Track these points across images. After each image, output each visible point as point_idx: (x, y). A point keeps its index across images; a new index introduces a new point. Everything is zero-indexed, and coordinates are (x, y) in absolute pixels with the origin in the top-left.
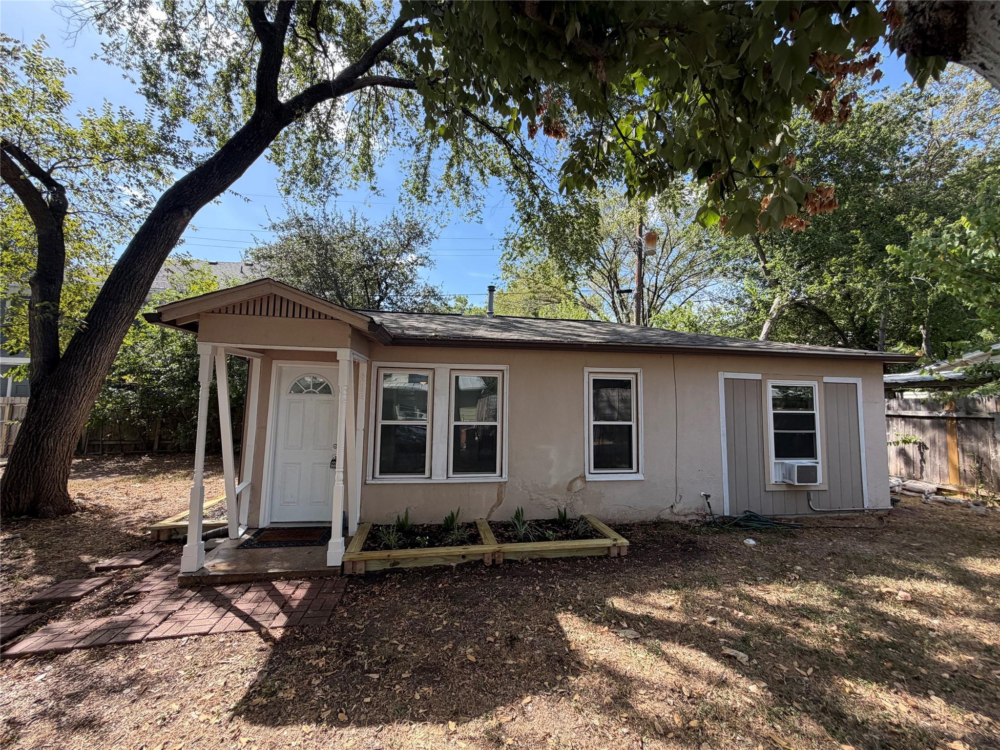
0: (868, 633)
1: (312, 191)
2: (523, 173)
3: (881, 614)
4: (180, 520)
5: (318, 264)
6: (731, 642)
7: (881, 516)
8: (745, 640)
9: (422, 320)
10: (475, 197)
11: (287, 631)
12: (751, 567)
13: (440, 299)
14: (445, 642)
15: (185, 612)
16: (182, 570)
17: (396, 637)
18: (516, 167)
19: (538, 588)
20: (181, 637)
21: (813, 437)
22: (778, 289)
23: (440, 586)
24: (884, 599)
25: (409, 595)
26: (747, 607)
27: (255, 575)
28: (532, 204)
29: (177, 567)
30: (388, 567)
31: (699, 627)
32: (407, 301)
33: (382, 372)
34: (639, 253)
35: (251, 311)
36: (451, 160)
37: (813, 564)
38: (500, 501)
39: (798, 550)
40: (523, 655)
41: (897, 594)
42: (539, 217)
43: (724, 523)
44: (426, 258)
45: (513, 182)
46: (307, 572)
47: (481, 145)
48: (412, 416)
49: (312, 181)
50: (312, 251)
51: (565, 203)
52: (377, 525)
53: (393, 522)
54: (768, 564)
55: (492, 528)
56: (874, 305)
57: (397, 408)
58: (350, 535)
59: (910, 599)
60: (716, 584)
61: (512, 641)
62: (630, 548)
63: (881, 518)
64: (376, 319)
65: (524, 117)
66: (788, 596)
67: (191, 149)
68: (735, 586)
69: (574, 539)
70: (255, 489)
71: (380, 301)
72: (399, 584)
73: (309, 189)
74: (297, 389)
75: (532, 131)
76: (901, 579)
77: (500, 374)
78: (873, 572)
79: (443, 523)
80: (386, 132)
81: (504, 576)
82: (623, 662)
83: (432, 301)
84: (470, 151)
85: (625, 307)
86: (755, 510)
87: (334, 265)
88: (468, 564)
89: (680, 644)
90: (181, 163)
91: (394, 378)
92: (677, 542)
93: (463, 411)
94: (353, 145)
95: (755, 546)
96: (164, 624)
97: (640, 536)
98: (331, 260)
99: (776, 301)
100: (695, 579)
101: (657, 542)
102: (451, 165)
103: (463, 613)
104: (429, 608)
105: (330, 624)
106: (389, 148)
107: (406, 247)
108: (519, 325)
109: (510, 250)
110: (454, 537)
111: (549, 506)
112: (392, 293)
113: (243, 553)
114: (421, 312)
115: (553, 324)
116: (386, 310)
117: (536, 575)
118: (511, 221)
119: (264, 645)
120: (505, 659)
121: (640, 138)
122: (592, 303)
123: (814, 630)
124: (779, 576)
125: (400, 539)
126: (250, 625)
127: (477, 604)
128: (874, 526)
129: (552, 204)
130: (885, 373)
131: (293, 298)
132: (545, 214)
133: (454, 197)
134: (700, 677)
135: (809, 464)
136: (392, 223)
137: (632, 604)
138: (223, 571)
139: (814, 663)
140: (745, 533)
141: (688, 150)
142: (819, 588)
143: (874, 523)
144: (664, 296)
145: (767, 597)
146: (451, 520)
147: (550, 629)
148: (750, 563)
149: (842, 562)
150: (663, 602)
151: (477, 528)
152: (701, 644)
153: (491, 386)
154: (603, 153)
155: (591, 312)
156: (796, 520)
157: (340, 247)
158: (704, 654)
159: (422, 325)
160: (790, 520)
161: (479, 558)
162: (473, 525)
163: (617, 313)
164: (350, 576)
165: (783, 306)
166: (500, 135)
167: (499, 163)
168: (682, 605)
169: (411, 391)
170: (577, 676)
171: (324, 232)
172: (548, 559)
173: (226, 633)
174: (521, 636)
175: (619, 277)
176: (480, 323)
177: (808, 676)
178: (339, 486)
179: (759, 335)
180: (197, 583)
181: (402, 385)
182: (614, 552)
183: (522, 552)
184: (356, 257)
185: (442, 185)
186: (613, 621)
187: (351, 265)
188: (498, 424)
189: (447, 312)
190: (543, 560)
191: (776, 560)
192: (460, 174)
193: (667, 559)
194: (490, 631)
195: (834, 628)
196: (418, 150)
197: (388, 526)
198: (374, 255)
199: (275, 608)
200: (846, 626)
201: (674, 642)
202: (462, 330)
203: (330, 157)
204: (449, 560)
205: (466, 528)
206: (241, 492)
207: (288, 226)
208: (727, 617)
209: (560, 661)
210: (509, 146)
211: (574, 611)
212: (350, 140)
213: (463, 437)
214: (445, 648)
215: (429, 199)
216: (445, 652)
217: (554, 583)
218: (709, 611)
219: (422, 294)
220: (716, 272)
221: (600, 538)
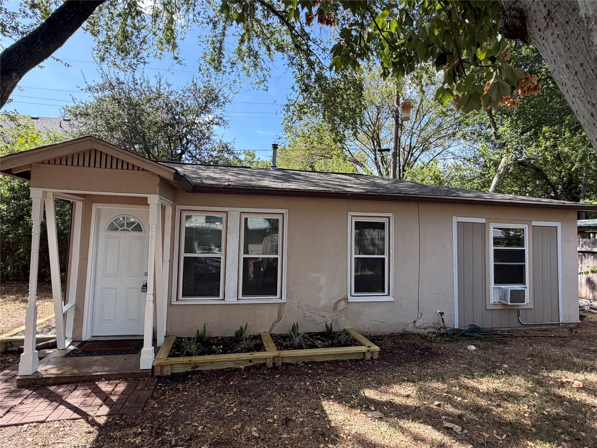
0: (549, 410)
1: (123, 59)
2: (302, 50)
3: (560, 397)
4: (15, 335)
5: (129, 122)
6: (450, 419)
7: (571, 328)
8: (460, 417)
9: (217, 171)
10: (262, 69)
11: (109, 418)
12: (471, 366)
13: (233, 153)
14: (235, 424)
15: (24, 406)
16: (19, 374)
17: (196, 421)
18: (296, 45)
19: (308, 383)
20: (22, 424)
21: (523, 267)
22: (505, 151)
23: (232, 383)
24: (564, 387)
25: (206, 391)
26: (465, 394)
27: (81, 377)
28: (309, 77)
29: (14, 372)
30: (189, 369)
31: (428, 409)
32: (205, 154)
33: (184, 214)
34: (397, 118)
35: (75, 163)
36: (243, 37)
37: (516, 363)
38: (280, 318)
39: (506, 353)
40: (295, 431)
41: (573, 383)
42: (315, 87)
43: (454, 334)
44: (221, 118)
45: (294, 58)
46: (124, 374)
47: (268, 25)
48: (210, 251)
49: (123, 51)
50: (123, 110)
51: (336, 77)
52: (180, 338)
53: (194, 335)
54: (483, 364)
55: (273, 339)
56: (577, 165)
57: (196, 244)
58: (158, 345)
59: (582, 386)
60: (443, 378)
61: (287, 421)
62: (380, 353)
63: (571, 330)
64: (179, 170)
65: (303, 8)
66: (495, 386)
67: (17, 20)
68: (458, 379)
69: (337, 346)
70: (79, 309)
71: (181, 154)
72: (198, 382)
73: (120, 58)
74: (113, 228)
75: (309, 20)
76: (578, 372)
77: (281, 216)
78: (559, 368)
79: (234, 335)
80: (187, 10)
81: (282, 375)
82: (370, 434)
83: (226, 155)
84: (258, 30)
85: (385, 163)
86: (478, 324)
87: (142, 123)
88: (254, 366)
89: (413, 420)
90: (8, 32)
91: (193, 219)
92: (417, 349)
93: (251, 247)
94: (158, 20)
95: (475, 351)
96: (7, 415)
97: (389, 344)
98: (140, 119)
99: (503, 160)
100: (427, 375)
101: (401, 349)
102: (242, 41)
103: (249, 403)
104: (222, 399)
105: (144, 412)
106: (190, 24)
107: (204, 109)
108: (299, 177)
109: (290, 114)
110: (243, 346)
111: (319, 322)
112: (191, 148)
113: (69, 360)
114: (216, 165)
115: (325, 177)
116: (187, 162)
117: (307, 374)
118: (292, 90)
119: (91, 429)
120: (281, 434)
121: (393, 30)
122: (358, 159)
123: (511, 409)
124: (491, 372)
125: (199, 348)
126: (79, 414)
127: (260, 396)
128: (565, 335)
129: (326, 77)
130: (579, 219)
131: (110, 152)
132: (320, 86)
133: (244, 69)
134: (425, 443)
135: (520, 289)
136: (192, 88)
137: (379, 393)
138: (54, 374)
139: (508, 431)
140: (469, 342)
141: (428, 44)
142: (519, 380)
143: (566, 333)
144: (416, 154)
145: (480, 387)
146: (240, 333)
147: (316, 412)
148: (470, 362)
149: (537, 361)
150: (403, 392)
151: (261, 339)
152: (428, 420)
153: (274, 225)
154: (364, 41)
155: (358, 166)
156: (508, 332)
157: (147, 108)
158: (430, 427)
159: (217, 176)
160: (504, 332)
161: (262, 362)
162: (258, 337)
163: (378, 168)
164: (159, 377)
165: (508, 165)
166: (284, 18)
167: (283, 41)
168: (416, 394)
169: (207, 230)
170: (335, 444)
171: (133, 94)
172: (317, 363)
173: (59, 420)
174: (294, 418)
175: (381, 137)
176: (265, 175)
177: (503, 440)
178: (150, 305)
179: (489, 187)
180: (33, 384)
181: (200, 225)
182: (368, 356)
183: (297, 357)
184: (162, 116)
185: (235, 57)
186: (364, 406)
187: (156, 123)
188: (279, 257)
189: (239, 165)
190: (313, 363)
191: (489, 360)
192: (250, 49)
193: (408, 361)
194: (270, 415)
195: (526, 407)
196: (215, 27)
197: (189, 339)
198: (177, 114)
199: (99, 401)
200: (534, 406)
201: (408, 420)
202: (251, 180)
203: (138, 30)
204: (238, 364)
205: (253, 339)
206: (67, 312)
207: (102, 88)
208: (449, 401)
209: (323, 435)
210: (291, 28)
211: (335, 400)
212: (156, 16)
213: (251, 269)
214: (235, 428)
215: (224, 70)
216: (235, 430)
217: (320, 380)
218: (437, 397)
219: (218, 149)
220: (458, 135)
221: (358, 345)
